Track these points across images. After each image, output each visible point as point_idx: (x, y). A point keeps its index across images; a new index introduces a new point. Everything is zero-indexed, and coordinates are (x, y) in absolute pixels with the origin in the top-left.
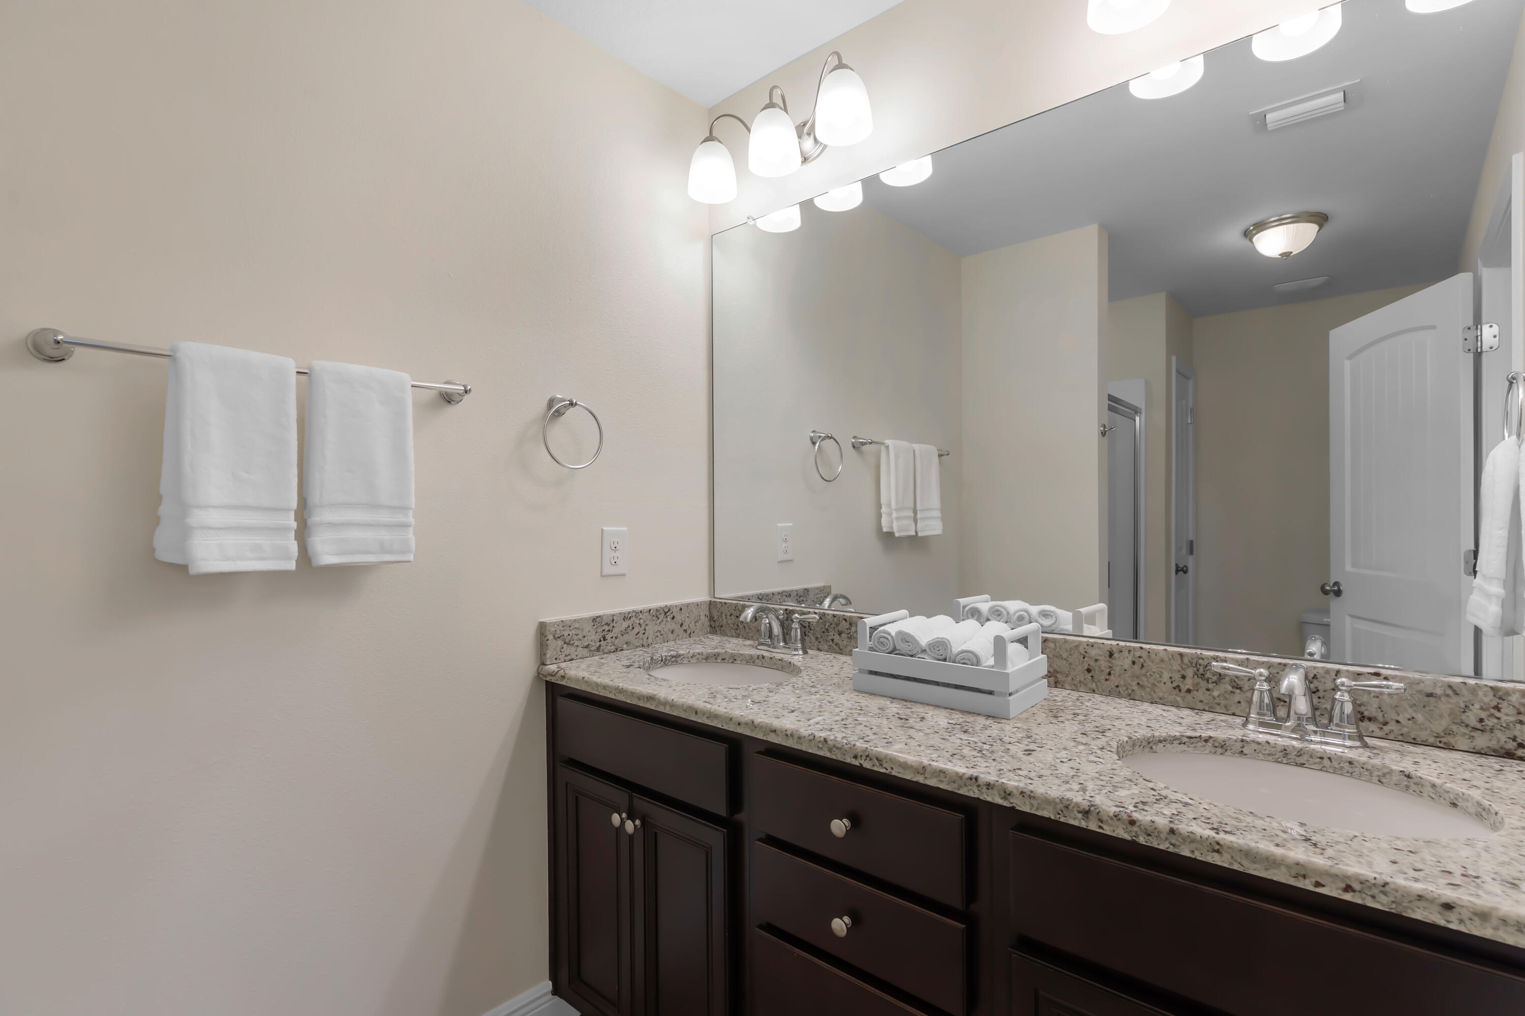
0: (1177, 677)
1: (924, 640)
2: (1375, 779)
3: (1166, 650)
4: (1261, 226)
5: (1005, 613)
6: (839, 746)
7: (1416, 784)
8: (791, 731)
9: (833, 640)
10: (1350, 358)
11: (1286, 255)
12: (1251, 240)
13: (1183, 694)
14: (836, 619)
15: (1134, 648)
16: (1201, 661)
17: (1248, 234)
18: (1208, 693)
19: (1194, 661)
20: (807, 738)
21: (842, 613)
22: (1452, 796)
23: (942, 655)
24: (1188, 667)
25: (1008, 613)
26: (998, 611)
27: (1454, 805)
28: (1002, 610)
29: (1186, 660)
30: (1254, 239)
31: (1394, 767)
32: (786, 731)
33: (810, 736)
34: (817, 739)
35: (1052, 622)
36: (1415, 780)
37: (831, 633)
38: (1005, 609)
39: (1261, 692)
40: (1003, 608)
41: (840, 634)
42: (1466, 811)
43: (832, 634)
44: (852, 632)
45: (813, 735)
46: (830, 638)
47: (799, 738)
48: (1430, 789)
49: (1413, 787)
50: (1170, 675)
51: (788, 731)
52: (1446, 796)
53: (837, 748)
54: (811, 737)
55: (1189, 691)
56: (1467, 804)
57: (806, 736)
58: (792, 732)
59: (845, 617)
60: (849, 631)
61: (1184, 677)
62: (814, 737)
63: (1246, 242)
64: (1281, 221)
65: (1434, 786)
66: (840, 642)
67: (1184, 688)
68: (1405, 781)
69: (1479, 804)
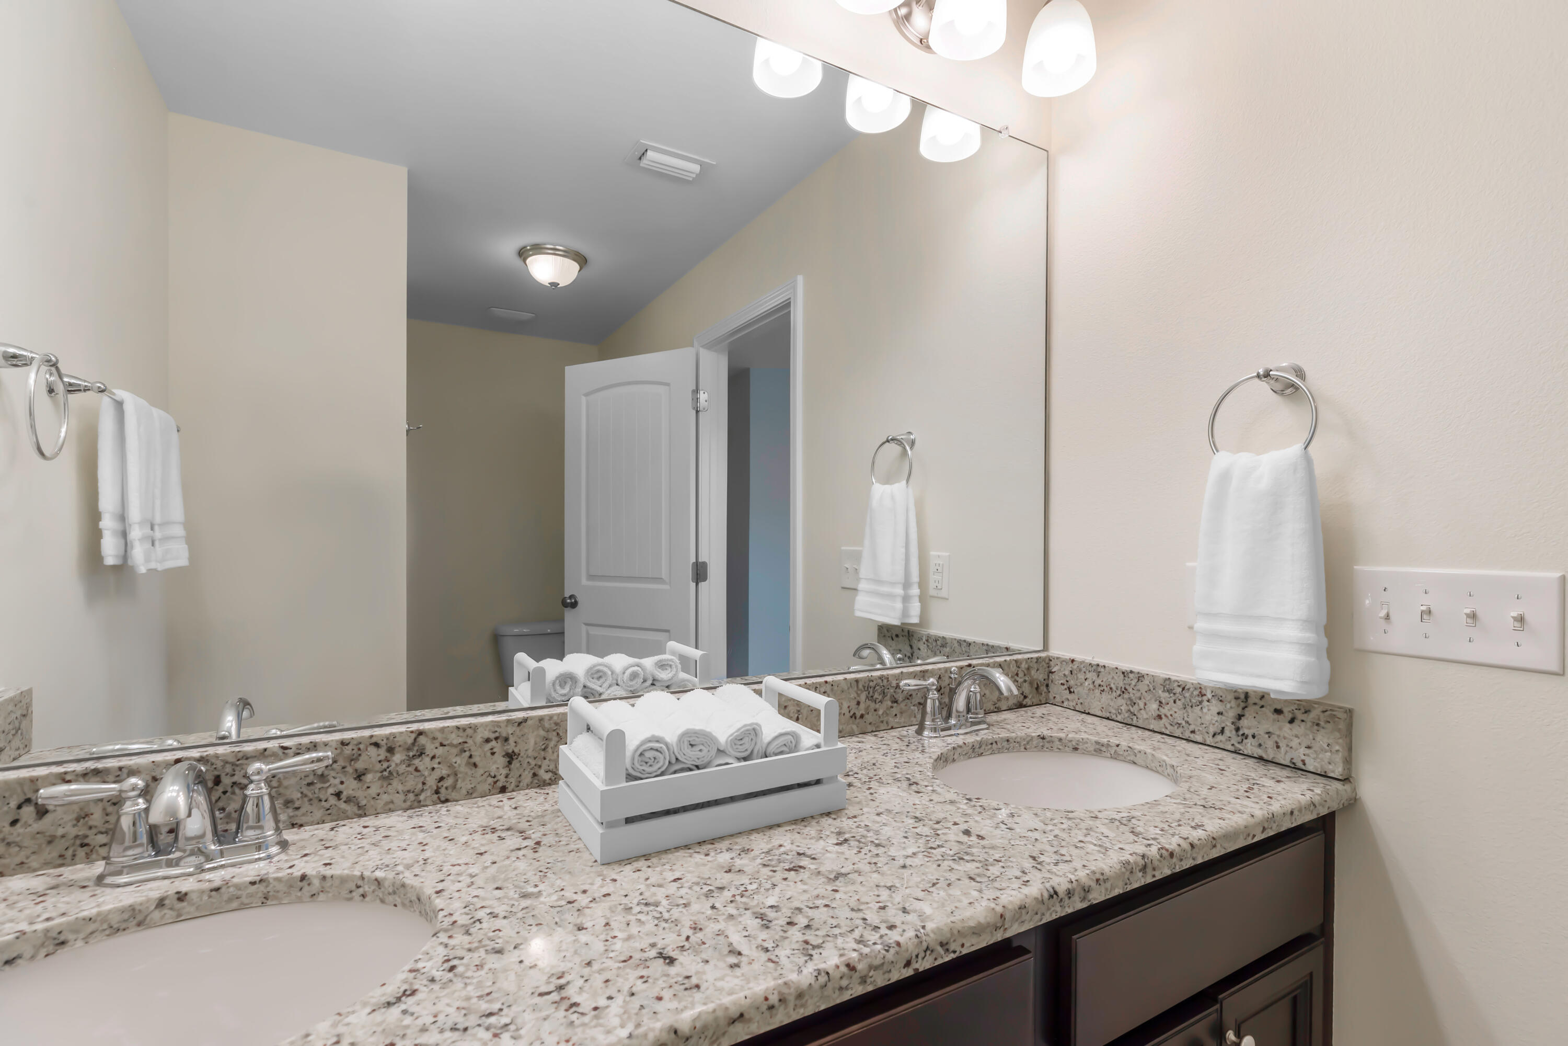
0: (853, 704)
1: (723, 734)
2: (1022, 748)
3: (846, 679)
4: (538, 249)
5: (610, 673)
6: (877, 962)
7: (1049, 742)
8: (776, 992)
9: (338, 795)
10: (586, 395)
11: (554, 285)
12: (524, 261)
13: (858, 720)
14: (348, 750)
15: (820, 684)
16: (871, 684)
17: (523, 254)
18: (875, 713)
19: (867, 685)
20: (816, 986)
21: (367, 733)
22: (1074, 743)
23: (746, 750)
24: (862, 692)
25: (613, 672)
26: (598, 671)
27: (1076, 749)
28: (605, 669)
29: (860, 686)
30: (528, 261)
31: (1033, 734)
32: (766, 999)
33: (819, 978)
34: (835, 974)
35: (673, 673)
36: (1048, 740)
37: (332, 781)
38: (609, 667)
39: (934, 700)
40: (606, 666)
41: (359, 776)
42: (1086, 753)
43: (337, 781)
44: (393, 765)
45: (823, 974)
46: (331, 790)
47: (800, 995)
48: (1058, 743)
49: (1047, 745)
50: (849, 704)
51: (770, 997)
52: (1070, 744)
53: (876, 968)
54: (823, 979)
55: (862, 716)
56: (1086, 745)
57: (813, 982)
58: (780, 993)
59: (374, 740)
60: (385, 765)
61: (858, 703)
62: (828, 973)
63: (518, 262)
64: (555, 252)
65: (1060, 740)
66: (360, 794)
67: (858, 715)
68: (1041, 742)
69: (1097, 743)
